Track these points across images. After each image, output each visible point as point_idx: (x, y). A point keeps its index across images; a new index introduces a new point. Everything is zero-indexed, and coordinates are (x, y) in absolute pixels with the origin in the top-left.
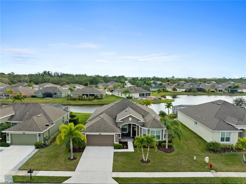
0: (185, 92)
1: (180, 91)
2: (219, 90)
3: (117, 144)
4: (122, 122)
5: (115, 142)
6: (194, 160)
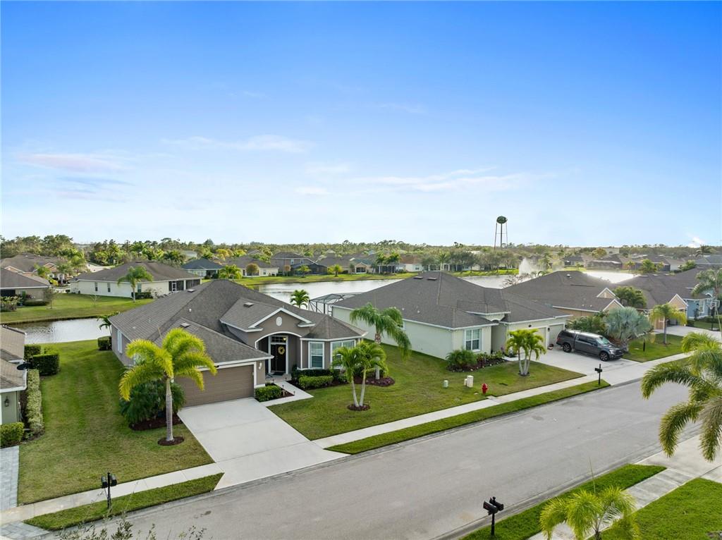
0: (278, 275)
1: (265, 273)
2: (357, 268)
3: (263, 388)
4: (261, 330)
5: (257, 384)
6: (446, 388)
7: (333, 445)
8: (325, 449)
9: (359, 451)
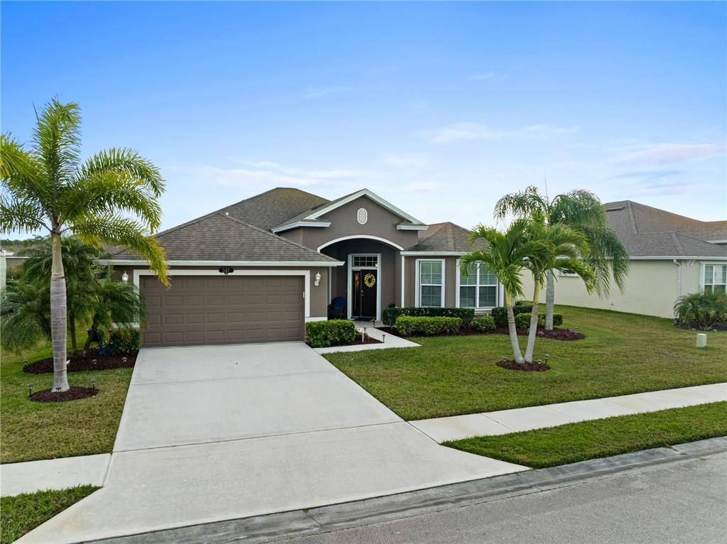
4: (327, 225)
5: (311, 316)
7: (471, 436)
8: (447, 444)
9: (554, 458)
